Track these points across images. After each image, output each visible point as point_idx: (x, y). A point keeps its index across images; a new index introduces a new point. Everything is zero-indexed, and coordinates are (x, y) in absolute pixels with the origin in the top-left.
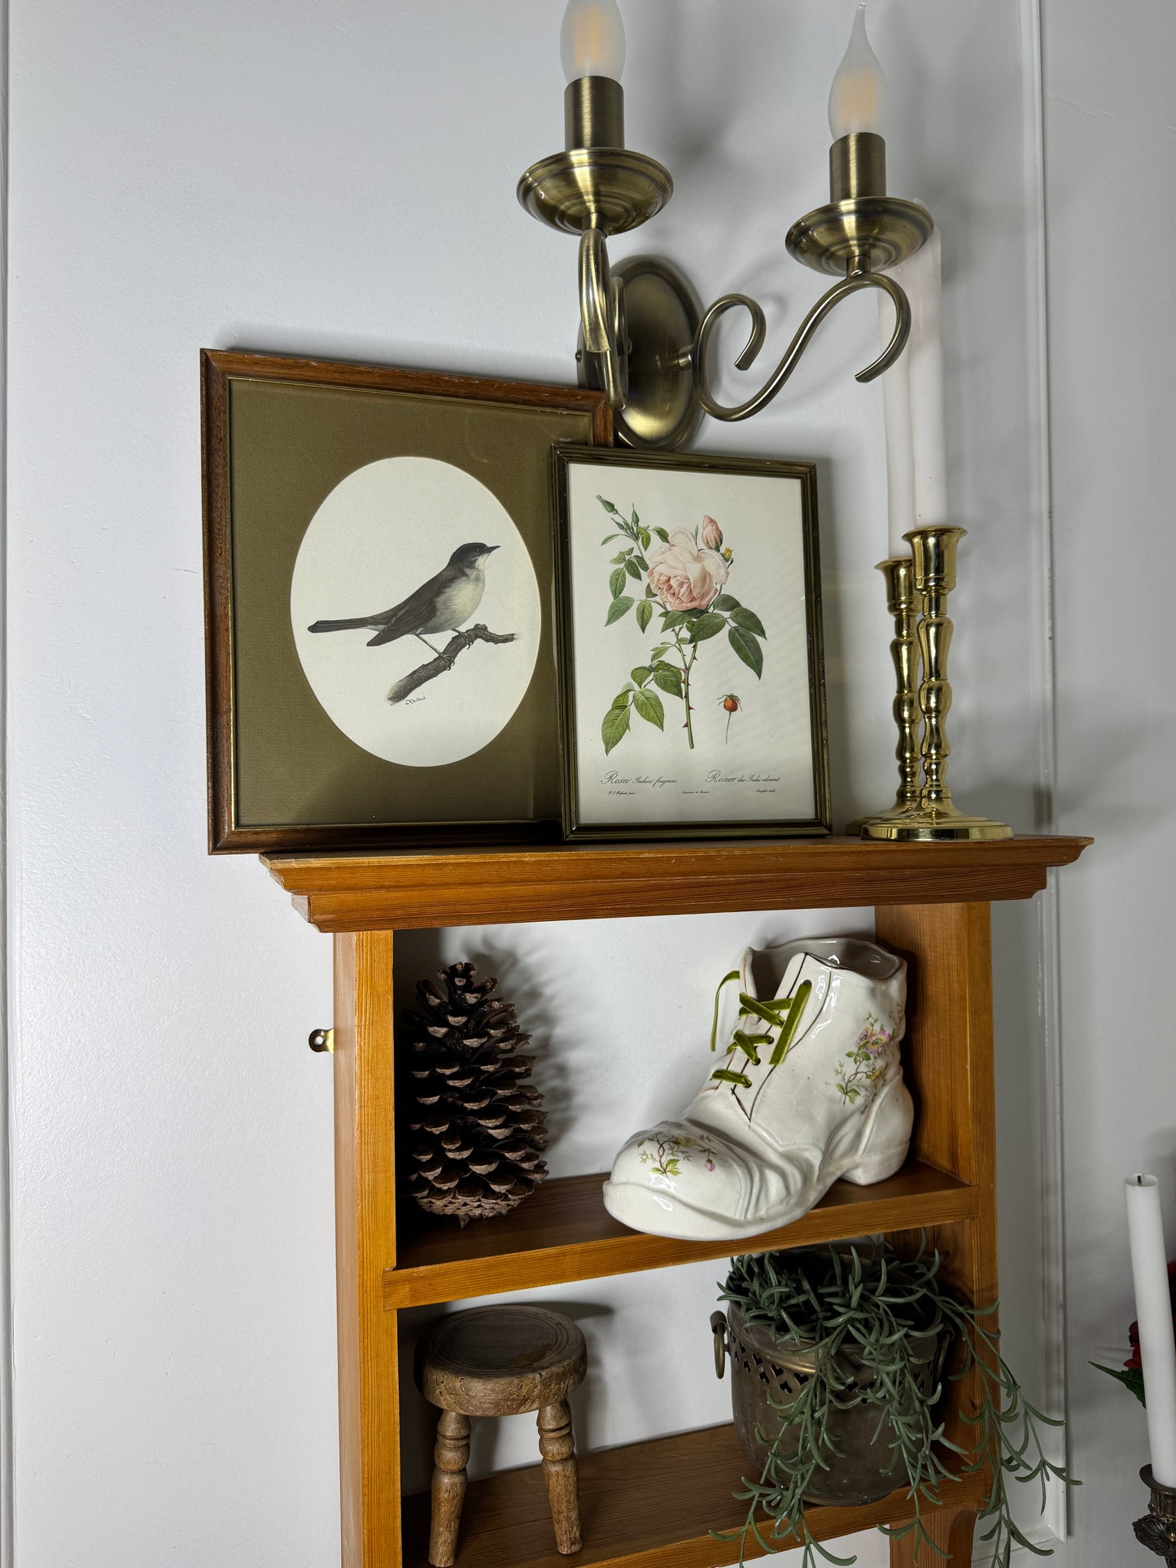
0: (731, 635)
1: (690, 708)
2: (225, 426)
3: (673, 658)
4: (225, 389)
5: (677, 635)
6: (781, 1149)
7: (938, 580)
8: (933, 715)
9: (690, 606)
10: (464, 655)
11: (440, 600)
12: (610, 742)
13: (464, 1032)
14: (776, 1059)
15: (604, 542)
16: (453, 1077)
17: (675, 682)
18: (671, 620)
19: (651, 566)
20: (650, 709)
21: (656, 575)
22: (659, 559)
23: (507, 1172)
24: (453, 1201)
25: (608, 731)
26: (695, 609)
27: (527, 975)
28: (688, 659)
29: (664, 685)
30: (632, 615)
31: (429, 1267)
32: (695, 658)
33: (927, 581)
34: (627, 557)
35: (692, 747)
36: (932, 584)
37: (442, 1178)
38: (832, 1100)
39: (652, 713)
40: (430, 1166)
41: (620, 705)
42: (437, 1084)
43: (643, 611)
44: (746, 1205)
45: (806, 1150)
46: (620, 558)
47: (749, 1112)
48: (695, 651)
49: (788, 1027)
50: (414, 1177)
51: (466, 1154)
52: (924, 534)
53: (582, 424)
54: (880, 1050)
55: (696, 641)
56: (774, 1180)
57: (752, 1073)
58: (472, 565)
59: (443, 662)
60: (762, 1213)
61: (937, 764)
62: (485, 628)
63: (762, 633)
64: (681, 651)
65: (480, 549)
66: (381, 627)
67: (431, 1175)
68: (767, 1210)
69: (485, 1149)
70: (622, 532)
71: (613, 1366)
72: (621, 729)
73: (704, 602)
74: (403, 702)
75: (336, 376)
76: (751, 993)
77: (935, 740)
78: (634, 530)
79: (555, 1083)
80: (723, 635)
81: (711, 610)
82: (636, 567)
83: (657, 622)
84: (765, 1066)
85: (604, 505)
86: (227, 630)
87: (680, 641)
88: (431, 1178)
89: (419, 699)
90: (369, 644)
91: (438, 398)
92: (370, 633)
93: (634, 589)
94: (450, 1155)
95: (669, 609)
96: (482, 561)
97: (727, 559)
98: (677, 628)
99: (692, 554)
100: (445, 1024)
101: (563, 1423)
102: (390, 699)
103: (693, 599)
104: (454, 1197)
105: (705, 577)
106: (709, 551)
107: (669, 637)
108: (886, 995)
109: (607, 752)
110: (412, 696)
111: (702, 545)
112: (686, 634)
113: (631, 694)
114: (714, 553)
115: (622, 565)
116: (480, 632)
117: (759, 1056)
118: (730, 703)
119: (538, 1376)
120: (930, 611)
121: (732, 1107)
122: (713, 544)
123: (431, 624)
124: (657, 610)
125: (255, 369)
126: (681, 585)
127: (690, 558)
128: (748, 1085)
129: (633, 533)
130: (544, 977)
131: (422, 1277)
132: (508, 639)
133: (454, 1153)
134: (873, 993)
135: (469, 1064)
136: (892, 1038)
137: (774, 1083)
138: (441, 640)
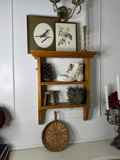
0: (69, 37)
1: (65, 43)
2: (29, 21)
3: (64, 39)
4: (29, 18)
6: (70, 76)
11: (45, 34)
12: (59, 46)
13: (46, 67)
14: (71, 70)
15: (58, 29)
17: (64, 41)
18: (64, 36)
21: (63, 32)
22: (63, 30)
23: (49, 77)
27: (53, 66)
30: (61, 35)
31: (43, 82)
32: (66, 39)
35: (66, 46)
38: (75, 73)
39: (62, 43)
41: (59, 42)
42: (44, 70)
49: (72, 68)
53: (57, 20)
55: (66, 37)
57: (69, 71)
58: (48, 32)
59: (46, 39)
60: (68, 80)
63: (72, 37)
65: (49, 30)
67: (44, 77)
69: (48, 75)
71: (60, 96)
75: (37, 17)
76: (70, 66)
77: (85, 44)
78: (61, 28)
79: (55, 74)
81: (67, 35)
82: (61, 31)
83: (63, 36)
85: (58, 26)
86: (29, 37)
89: (44, 42)
91: (45, 18)
92: (40, 37)
93: (61, 33)
97: (69, 30)
101: (54, 96)
102: (41, 42)
105: (67, 32)
107: (64, 37)
111: (67, 29)
116: (49, 37)
118: (69, 43)
119: (52, 92)
121: (67, 74)
123: (45, 36)
125: (31, 16)
126: (65, 33)
132: (51, 38)
133: (45, 75)
134: (79, 65)
135: (47, 69)
136: (81, 69)
137: (71, 72)
138: (45, 38)
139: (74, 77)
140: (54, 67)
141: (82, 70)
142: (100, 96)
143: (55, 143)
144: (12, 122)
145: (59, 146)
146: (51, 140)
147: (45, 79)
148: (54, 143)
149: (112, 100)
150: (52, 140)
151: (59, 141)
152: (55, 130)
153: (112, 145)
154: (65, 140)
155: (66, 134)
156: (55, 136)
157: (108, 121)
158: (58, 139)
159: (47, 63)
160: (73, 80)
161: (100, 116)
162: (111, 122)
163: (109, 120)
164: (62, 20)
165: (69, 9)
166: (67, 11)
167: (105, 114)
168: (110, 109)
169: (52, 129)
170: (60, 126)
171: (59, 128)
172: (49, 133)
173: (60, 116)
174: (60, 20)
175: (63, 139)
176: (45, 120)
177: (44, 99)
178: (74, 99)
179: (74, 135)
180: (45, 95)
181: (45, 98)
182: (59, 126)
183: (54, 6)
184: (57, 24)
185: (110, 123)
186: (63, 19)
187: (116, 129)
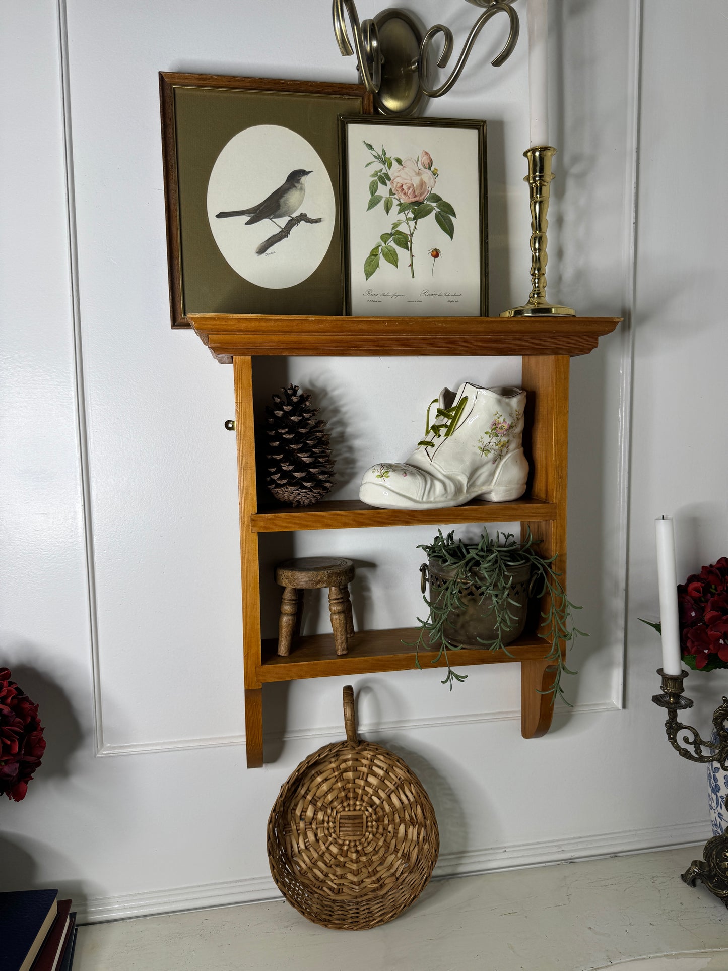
0: (437, 217)
1: (413, 256)
2: (172, 112)
3: (403, 228)
4: (171, 93)
5: (406, 216)
6: (445, 473)
7: (540, 177)
8: (537, 251)
9: (414, 200)
10: (295, 230)
11: (282, 200)
12: (368, 274)
13: (292, 413)
14: (447, 435)
15: (367, 166)
16: (285, 434)
17: (404, 241)
18: (403, 208)
19: (392, 179)
20: (391, 256)
21: (395, 183)
22: (396, 174)
23: (310, 478)
24: (286, 490)
25: (368, 268)
26: (416, 201)
27: (332, 401)
28: (412, 229)
29: (399, 244)
30: (381, 205)
31: (273, 515)
32: (416, 228)
33: (535, 177)
34: (379, 174)
35: (413, 277)
36: (537, 179)
37: (280, 478)
38: (475, 454)
39: (392, 258)
40: (275, 473)
41: (374, 254)
42: (278, 437)
43: (388, 203)
44: (422, 494)
45: (458, 475)
46: (375, 174)
47: (431, 458)
48: (416, 224)
49: (455, 419)
50: (268, 479)
51: (291, 468)
52: (533, 150)
53: (357, 103)
54: (505, 433)
55: (417, 219)
56: (438, 486)
57: (436, 441)
58: (298, 181)
59: (284, 233)
60: (432, 499)
61: (538, 279)
62: (305, 215)
63: (454, 215)
64: (408, 224)
65: (303, 173)
66: (252, 215)
67: (275, 477)
68: (435, 499)
69: (300, 466)
70: (377, 160)
71: (377, 592)
72: (374, 267)
73: (422, 198)
74: (264, 255)
75: (227, 83)
76: (442, 407)
77: (538, 265)
78: (383, 159)
79: (347, 455)
80: (432, 215)
81: (425, 202)
82: (384, 179)
83: (395, 209)
84: (443, 438)
85: (367, 146)
86: (176, 217)
87: (408, 219)
88: (275, 479)
89: (272, 253)
90: (246, 224)
91: (279, 93)
92: (246, 218)
93: (383, 191)
94: (284, 468)
95: (402, 201)
96: (304, 180)
97: (435, 174)
98: (406, 212)
99: (415, 171)
100: (282, 409)
101: (339, 597)
102: (257, 253)
103: (415, 196)
104: (287, 488)
105: (422, 184)
106: (425, 170)
107: (402, 216)
108: (508, 404)
109: (367, 279)
110: (268, 251)
111: (421, 166)
112: (411, 215)
113: (380, 248)
114: (428, 171)
115: (376, 178)
116: (303, 217)
117: (440, 434)
118: (435, 253)
119: (326, 572)
120: (537, 194)
121: (424, 456)
122: (427, 166)
123: (278, 213)
124: (395, 202)
125: (186, 81)
126: (409, 188)
127: (414, 174)
128: (433, 446)
129: (382, 161)
130: (341, 402)
131: (269, 519)
132: (318, 221)
133: (286, 467)
134: (499, 402)
135: (293, 428)
136: (511, 427)
137: (446, 445)
138: (283, 222)
139: (463, 479)
140: (336, 411)
141: (519, 429)
142: (623, 585)
143: (350, 877)
144: (82, 756)
145: (374, 890)
146: (322, 856)
147: (287, 493)
148: (342, 877)
149: (701, 611)
150: (327, 857)
151: (370, 862)
152: (347, 798)
153: (693, 884)
154: (406, 856)
155: (413, 822)
156: (347, 836)
157: (673, 740)
158: (370, 849)
159: (295, 390)
160: (464, 498)
161: (620, 706)
162: (691, 749)
163: (681, 735)
164: (391, 104)
165: (438, 29)
166: (419, 39)
167: (657, 700)
168: (687, 668)
169: (331, 789)
170: (381, 773)
171: (369, 784)
172: (310, 813)
173: (378, 710)
174: (377, 103)
175: (396, 851)
176: (289, 737)
177: (279, 614)
178: (467, 617)
179: (462, 821)
180: (284, 588)
181: (287, 608)
182: (375, 775)
183: (337, 14)
184: (357, 133)
185: (685, 754)
186: (394, 96)
187: (716, 789)
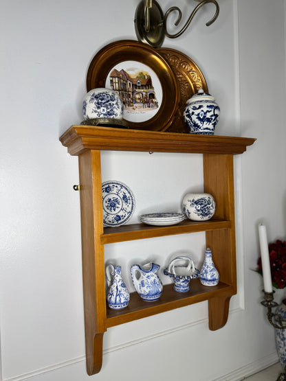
157: (270, 321)
162: (278, 324)
163: (273, 319)
167: (262, 303)
168: (274, 289)
185: (276, 326)
